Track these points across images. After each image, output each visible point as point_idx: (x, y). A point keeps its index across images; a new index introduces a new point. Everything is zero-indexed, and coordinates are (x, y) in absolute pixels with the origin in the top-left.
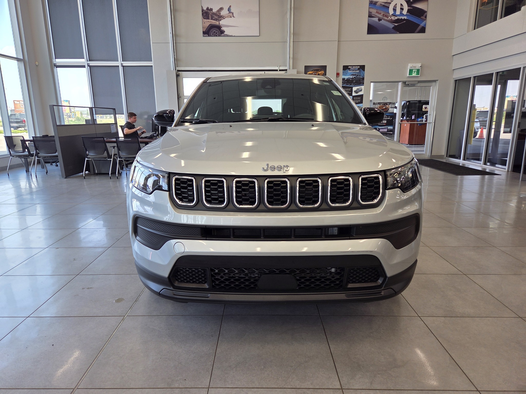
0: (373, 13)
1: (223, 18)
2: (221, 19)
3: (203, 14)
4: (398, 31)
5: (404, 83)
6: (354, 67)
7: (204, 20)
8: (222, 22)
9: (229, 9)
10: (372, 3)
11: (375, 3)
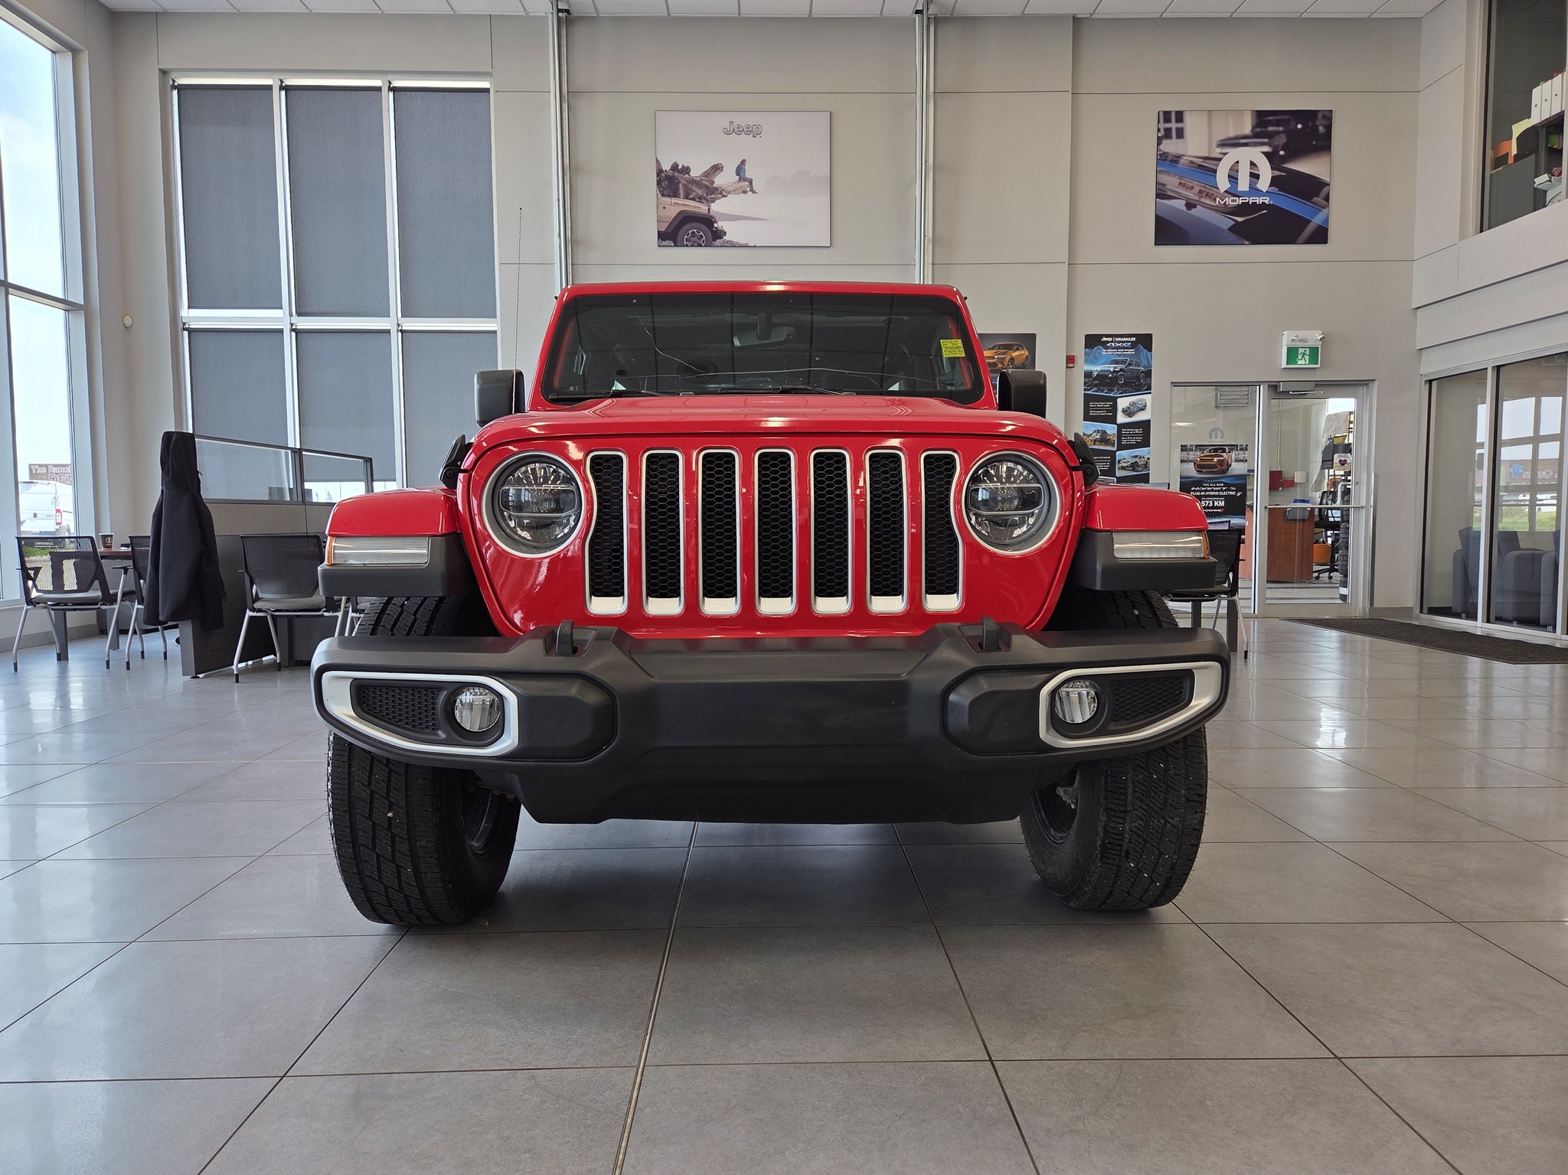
0: (1168, 187)
1: (719, 196)
2: (713, 196)
3: (659, 183)
4: (1247, 240)
5: (1274, 387)
6: (1120, 339)
7: (663, 199)
8: (718, 207)
9: (740, 170)
10: (1165, 160)
11: (1176, 159)
